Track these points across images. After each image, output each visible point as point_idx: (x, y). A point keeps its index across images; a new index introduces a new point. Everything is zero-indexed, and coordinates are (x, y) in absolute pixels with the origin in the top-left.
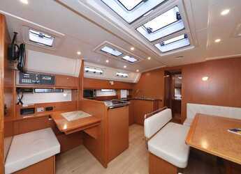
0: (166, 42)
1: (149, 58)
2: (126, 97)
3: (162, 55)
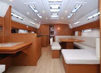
0: (53, 14)
1: (47, 18)
3: (51, 18)
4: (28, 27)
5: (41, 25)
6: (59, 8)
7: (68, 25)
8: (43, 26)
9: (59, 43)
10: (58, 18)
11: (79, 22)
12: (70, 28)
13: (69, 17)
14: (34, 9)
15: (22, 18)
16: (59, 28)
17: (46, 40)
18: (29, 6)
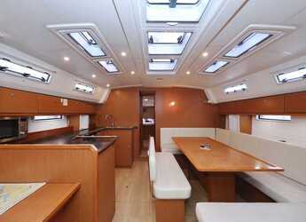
1: (133, 73)
2: (87, 127)
3: (148, 73)
4: (65, 103)
5: (113, 91)
6: (180, 41)
7: (203, 91)
8: (118, 93)
9: (175, 155)
10: (174, 73)
11: (244, 86)
12: (210, 104)
13: (211, 69)
14: (90, 43)
15: (45, 77)
16: (173, 104)
17: (129, 146)
18: (68, 34)
